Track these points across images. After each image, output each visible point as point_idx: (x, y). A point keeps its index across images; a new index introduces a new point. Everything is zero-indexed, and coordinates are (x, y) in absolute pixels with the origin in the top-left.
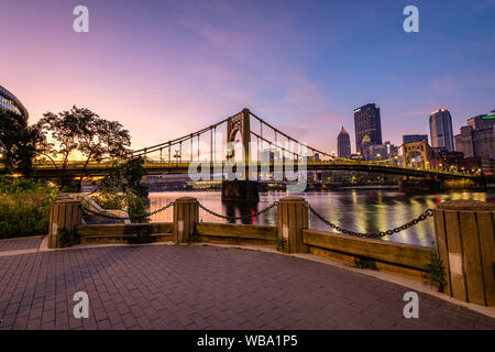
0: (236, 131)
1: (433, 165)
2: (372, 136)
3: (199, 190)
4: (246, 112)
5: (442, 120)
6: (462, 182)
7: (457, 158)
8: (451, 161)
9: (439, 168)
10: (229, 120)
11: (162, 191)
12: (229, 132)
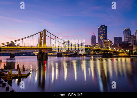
2: (104, 37)
4: (45, 31)
12: (40, 36)
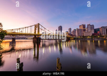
0: (36, 28)
1: (69, 36)
3: (29, 39)
4: (39, 24)
5: (70, 29)
6: (72, 39)
7: (72, 35)
8: (71, 35)
9: (70, 36)
10: (35, 25)
11: (20, 39)
12: (35, 28)
